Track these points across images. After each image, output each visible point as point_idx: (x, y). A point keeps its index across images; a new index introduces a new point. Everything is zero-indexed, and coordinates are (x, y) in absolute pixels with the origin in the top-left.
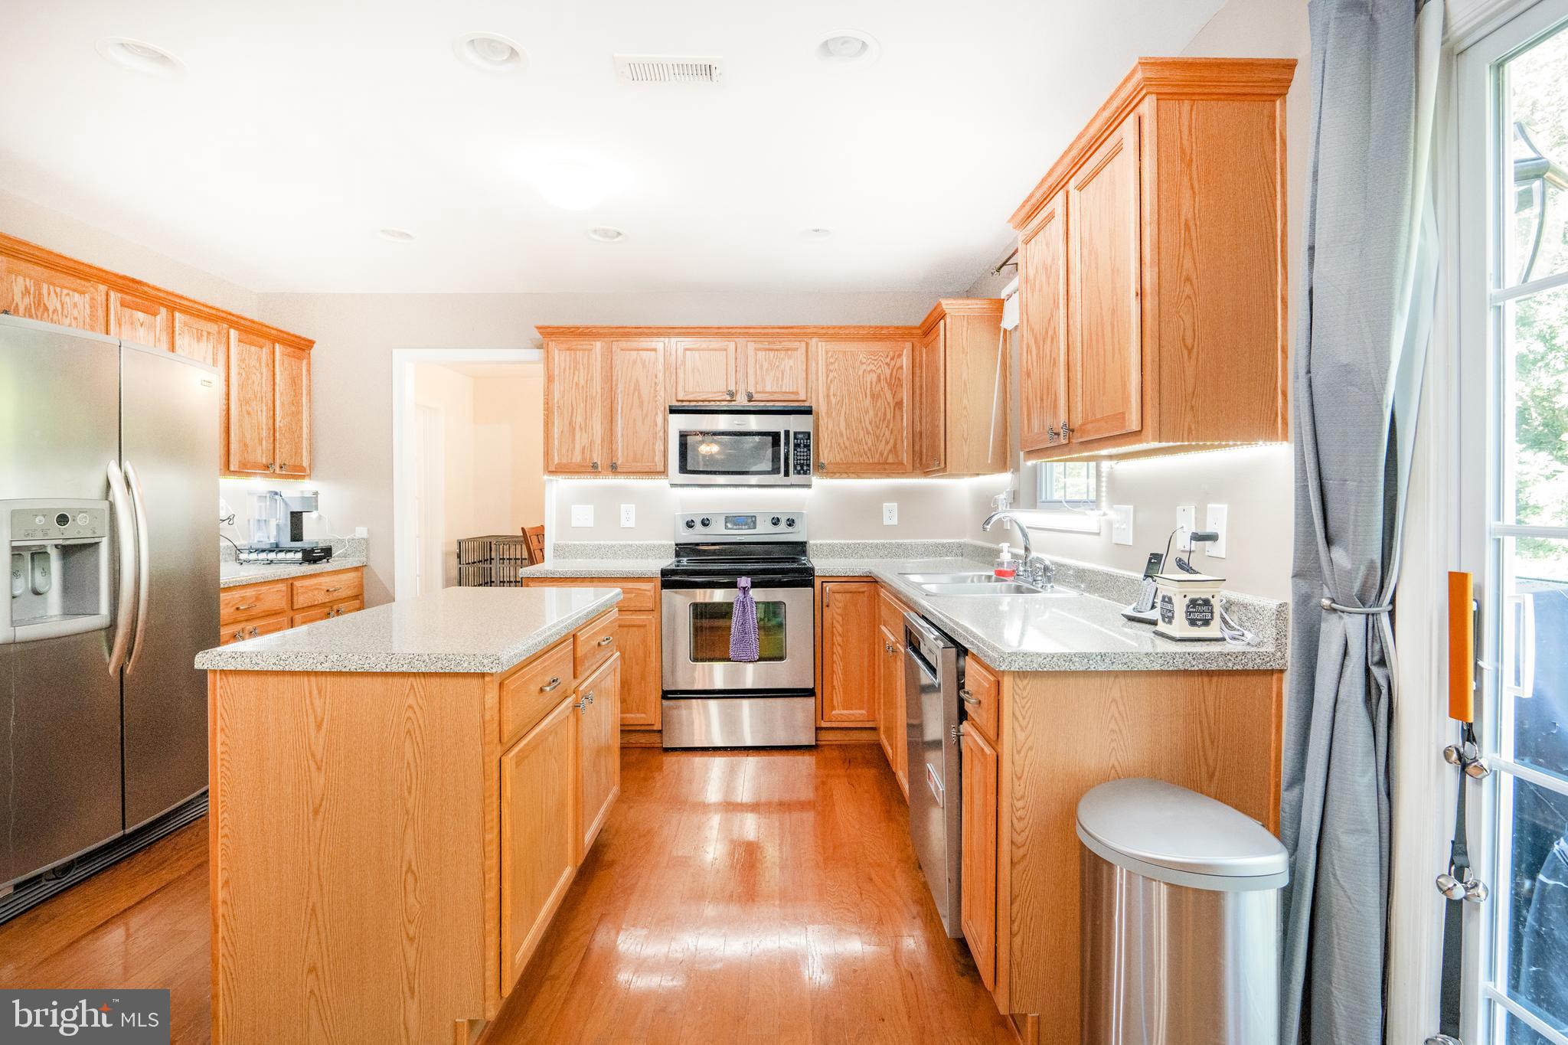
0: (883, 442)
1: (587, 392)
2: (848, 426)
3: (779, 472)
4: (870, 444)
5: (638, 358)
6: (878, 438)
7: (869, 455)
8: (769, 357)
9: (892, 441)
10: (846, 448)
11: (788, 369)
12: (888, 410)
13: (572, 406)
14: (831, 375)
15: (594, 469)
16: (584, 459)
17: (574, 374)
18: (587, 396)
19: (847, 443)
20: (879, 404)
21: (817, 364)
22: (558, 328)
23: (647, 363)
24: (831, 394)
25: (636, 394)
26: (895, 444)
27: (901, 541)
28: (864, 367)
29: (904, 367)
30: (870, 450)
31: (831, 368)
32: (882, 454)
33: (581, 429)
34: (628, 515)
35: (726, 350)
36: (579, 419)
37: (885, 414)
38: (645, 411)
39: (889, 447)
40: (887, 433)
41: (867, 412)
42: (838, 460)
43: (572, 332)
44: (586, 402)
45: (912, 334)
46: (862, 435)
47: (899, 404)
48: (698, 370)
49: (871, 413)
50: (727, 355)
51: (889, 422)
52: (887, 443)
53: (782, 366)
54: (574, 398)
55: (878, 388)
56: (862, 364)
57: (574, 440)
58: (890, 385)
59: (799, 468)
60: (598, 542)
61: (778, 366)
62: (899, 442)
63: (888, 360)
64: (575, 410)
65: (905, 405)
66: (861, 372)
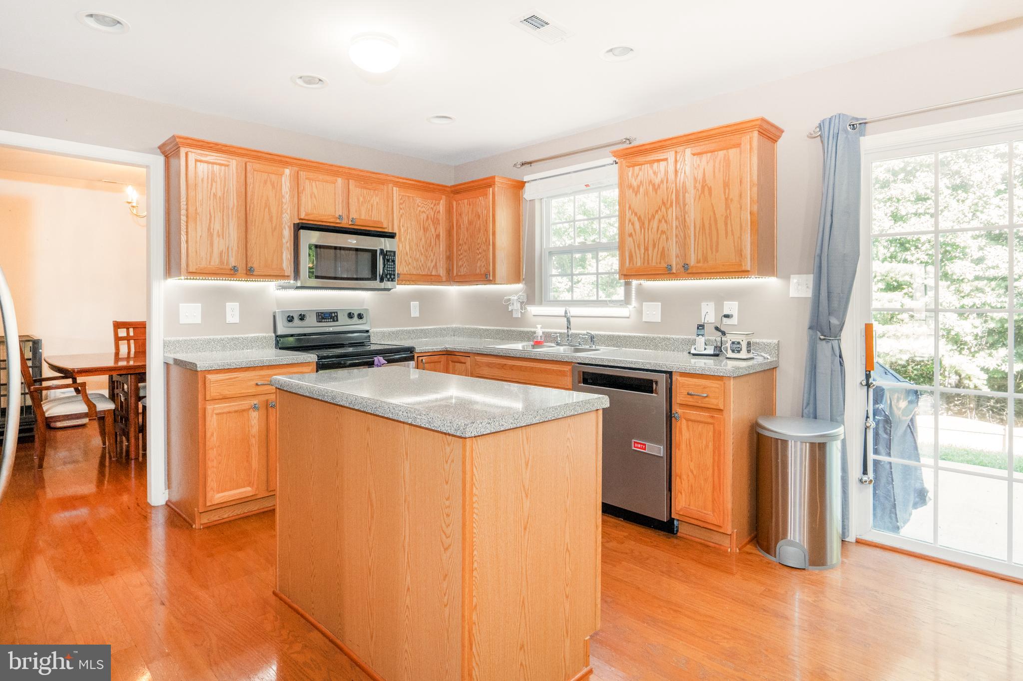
0: (430, 261)
1: (223, 204)
2: (411, 248)
3: (376, 279)
4: (423, 262)
5: (269, 180)
6: (427, 257)
7: (422, 269)
8: (364, 193)
9: (434, 260)
10: (410, 264)
11: (375, 203)
12: (432, 240)
13: (210, 214)
14: (401, 211)
15: (233, 273)
16: (221, 262)
17: (212, 185)
18: (224, 207)
19: (410, 260)
20: (427, 235)
21: (393, 202)
22: (199, 141)
23: (276, 184)
24: (401, 225)
25: (267, 210)
26: (436, 263)
27: (422, 328)
28: (419, 208)
29: (441, 211)
30: (422, 265)
31: (401, 207)
32: (429, 269)
33: (219, 236)
34: (233, 312)
35: (335, 183)
36: (217, 226)
37: (431, 242)
38: (274, 225)
39: (433, 264)
40: (432, 254)
41: (421, 239)
42: (405, 272)
43: (211, 147)
44: (223, 211)
45: (445, 190)
46: (418, 256)
47: (438, 236)
48: (315, 197)
49: (423, 240)
50: (335, 187)
51: (433, 248)
52: (432, 261)
53: (372, 201)
54: (212, 206)
55: (427, 224)
56: (419, 206)
57: (212, 245)
58: (433, 221)
59: (388, 277)
60: (208, 337)
61: (369, 201)
62: (438, 261)
63: (432, 206)
64: (213, 218)
65: (441, 237)
66: (418, 211)
